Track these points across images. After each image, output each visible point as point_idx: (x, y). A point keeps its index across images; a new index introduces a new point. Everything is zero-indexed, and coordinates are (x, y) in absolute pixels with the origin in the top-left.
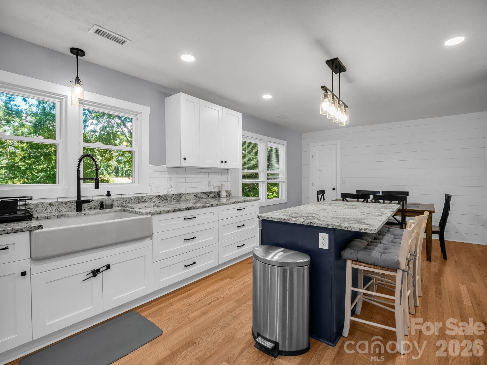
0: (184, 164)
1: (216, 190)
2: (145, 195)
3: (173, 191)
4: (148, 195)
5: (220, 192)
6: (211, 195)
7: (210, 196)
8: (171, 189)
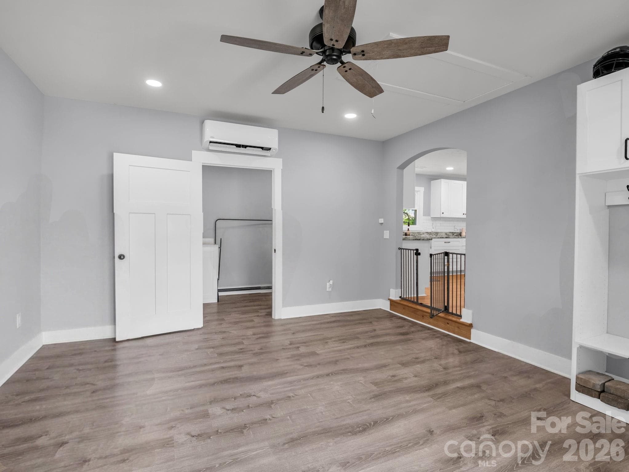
0: (442, 216)
1: (459, 231)
2: (421, 231)
3: (434, 230)
4: (422, 231)
5: (461, 232)
6: (456, 234)
7: (454, 235)
8: (433, 229)
